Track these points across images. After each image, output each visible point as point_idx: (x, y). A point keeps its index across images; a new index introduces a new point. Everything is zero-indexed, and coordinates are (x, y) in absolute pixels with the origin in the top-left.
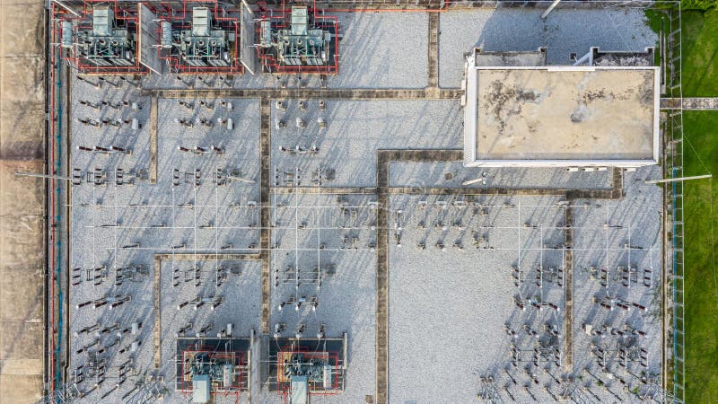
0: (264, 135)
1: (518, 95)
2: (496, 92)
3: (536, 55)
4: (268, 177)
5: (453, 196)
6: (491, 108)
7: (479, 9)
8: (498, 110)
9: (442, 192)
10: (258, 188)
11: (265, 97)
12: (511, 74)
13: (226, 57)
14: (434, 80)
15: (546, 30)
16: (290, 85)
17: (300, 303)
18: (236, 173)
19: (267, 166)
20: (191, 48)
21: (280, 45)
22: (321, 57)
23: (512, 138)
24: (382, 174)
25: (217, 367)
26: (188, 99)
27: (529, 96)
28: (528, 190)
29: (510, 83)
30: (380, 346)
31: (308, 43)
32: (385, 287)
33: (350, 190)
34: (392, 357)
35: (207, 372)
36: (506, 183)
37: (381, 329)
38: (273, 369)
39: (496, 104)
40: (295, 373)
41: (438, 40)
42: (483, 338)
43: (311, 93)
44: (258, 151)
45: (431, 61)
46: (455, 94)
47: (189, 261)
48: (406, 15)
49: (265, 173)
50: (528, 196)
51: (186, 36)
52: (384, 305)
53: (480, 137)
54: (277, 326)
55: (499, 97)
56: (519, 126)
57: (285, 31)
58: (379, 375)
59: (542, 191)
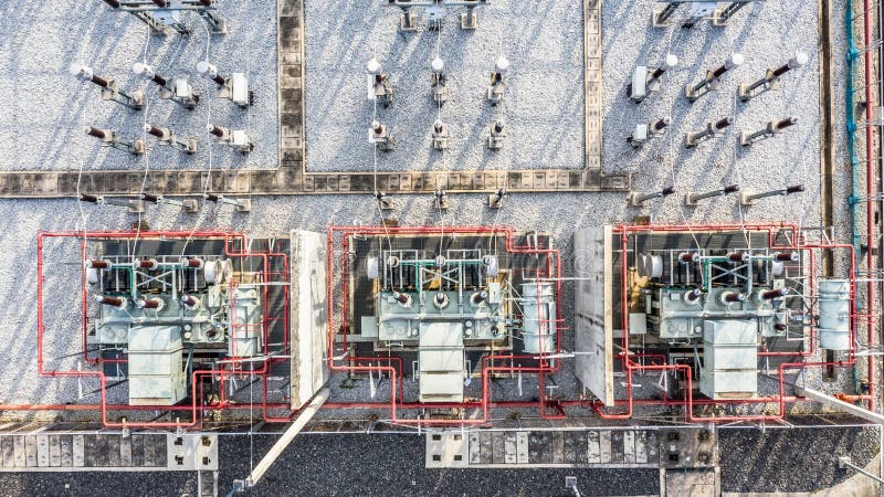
0: (295, 72)
11: (292, 174)
44: (309, 28)
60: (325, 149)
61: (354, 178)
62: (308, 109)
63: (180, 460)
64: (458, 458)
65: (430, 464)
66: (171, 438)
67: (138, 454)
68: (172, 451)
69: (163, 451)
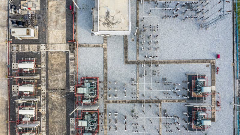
0: (119, 102)
1: (107, 17)
2: (107, 24)
3: (94, 11)
4: (133, 101)
5: (139, 39)
6: (112, 26)
7: (77, 30)
8: (112, 24)
9: (138, 42)
10: (137, 104)
11: (107, 102)
12: (100, 19)
13: (94, 115)
14: (101, 45)
15: (83, 8)
16: (103, 94)
17: (177, 89)
18: (132, 111)
19: (130, 101)
20: (91, 127)
21: (90, 97)
22: (94, 83)
23: (121, 19)
24: (132, 62)
25: (198, 117)
26: (108, 128)
27: (108, 13)
28: (137, 14)
29: (103, 20)
30: (190, 63)
31: (89, 87)
32: (170, 61)
33: (138, 73)
34: (193, 59)
35: (200, 121)
36: (135, 21)
37: (184, 62)
38: (198, 98)
39: (110, 24)
40: (200, 91)
41: (87, 44)
42: (186, 28)
43: (105, 87)
44: (125, 104)
45: (94, 46)
46: (105, 38)
47: (162, 127)
48: (79, 55)
49: (132, 102)
50: (139, 14)
51: (87, 128)
52: (176, 61)
53: (121, 29)
54: (184, 97)
55: (108, 23)
56: (118, 17)
57: (85, 95)
58: (200, 63)
59: (137, 9)
60: (110, 106)
61: (106, 110)
62: (115, 104)
63: (71, 87)
64: (71, 122)
65: (71, 118)
66: (74, 86)
67: (72, 82)
68: (72, 86)
69: (72, 85)
